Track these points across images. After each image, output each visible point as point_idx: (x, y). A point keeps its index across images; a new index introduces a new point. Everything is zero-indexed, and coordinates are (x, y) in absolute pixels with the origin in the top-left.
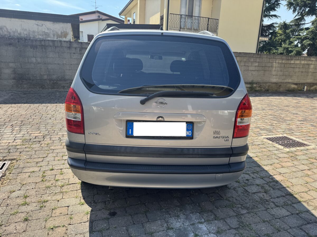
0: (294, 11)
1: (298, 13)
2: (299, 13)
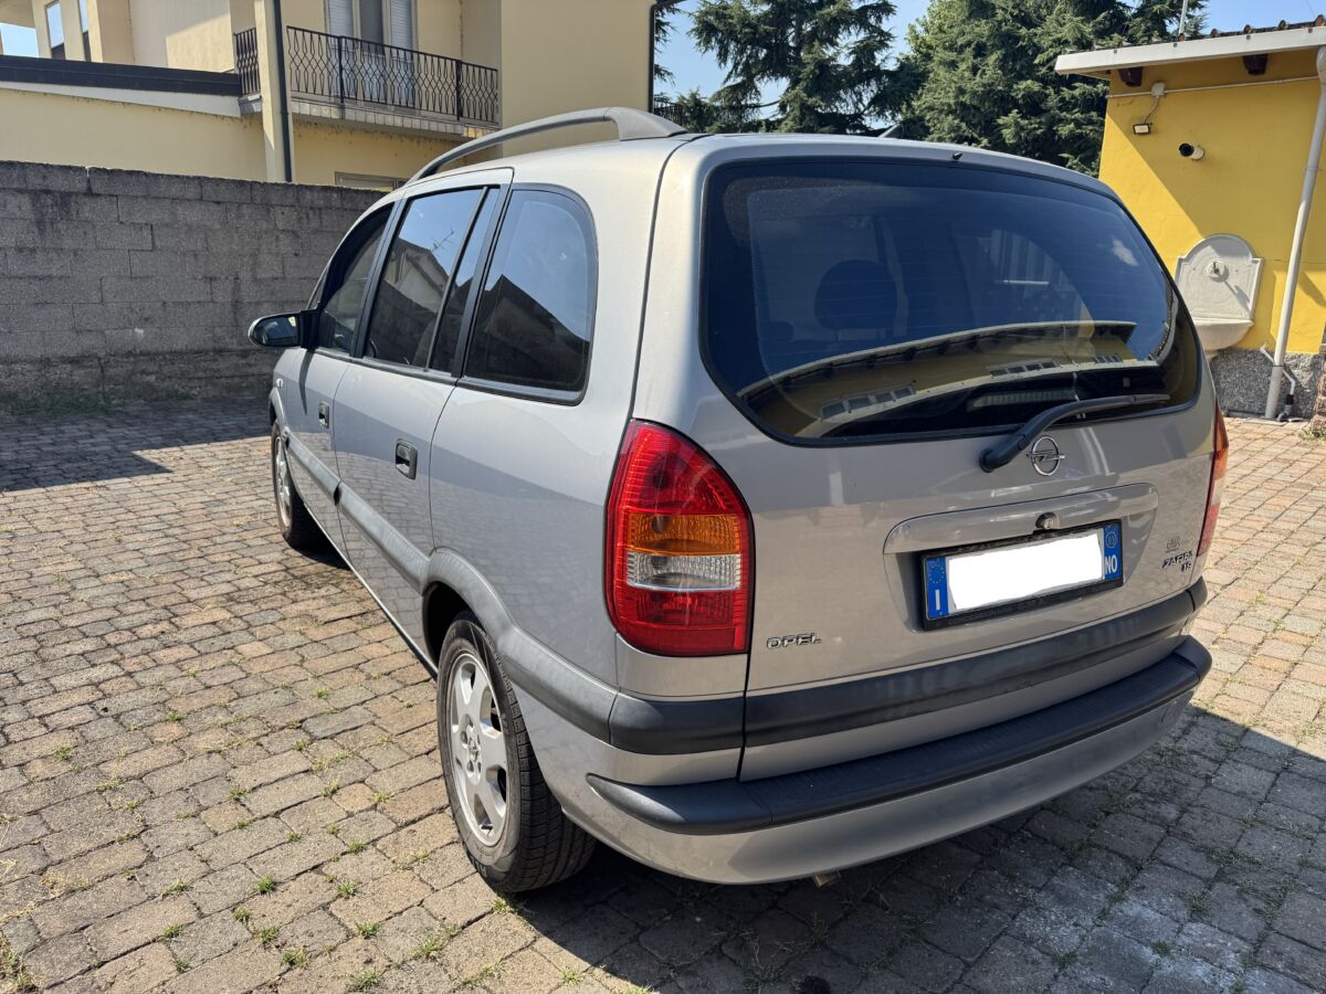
0: (723, 56)
1: (735, 67)
2: (739, 64)
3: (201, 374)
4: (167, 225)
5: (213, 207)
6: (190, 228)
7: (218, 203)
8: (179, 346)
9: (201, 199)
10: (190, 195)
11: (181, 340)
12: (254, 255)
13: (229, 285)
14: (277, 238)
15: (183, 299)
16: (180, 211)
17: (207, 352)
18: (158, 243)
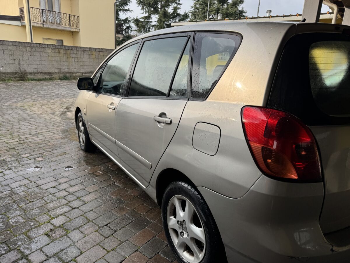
3: (13, 77)
4: (6, 50)
5: (14, 47)
6: (10, 50)
7: (15, 46)
8: (9, 71)
9: (12, 45)
10: (10, 44)
11: (9, 70)
12: (22, 55)
13: (18, 61)
14: (27, 52)
15: (9, 63)
16: (8, 47)
17: (14, 73)
18: (4, 53)
